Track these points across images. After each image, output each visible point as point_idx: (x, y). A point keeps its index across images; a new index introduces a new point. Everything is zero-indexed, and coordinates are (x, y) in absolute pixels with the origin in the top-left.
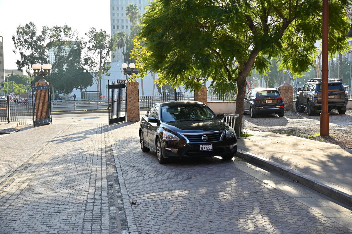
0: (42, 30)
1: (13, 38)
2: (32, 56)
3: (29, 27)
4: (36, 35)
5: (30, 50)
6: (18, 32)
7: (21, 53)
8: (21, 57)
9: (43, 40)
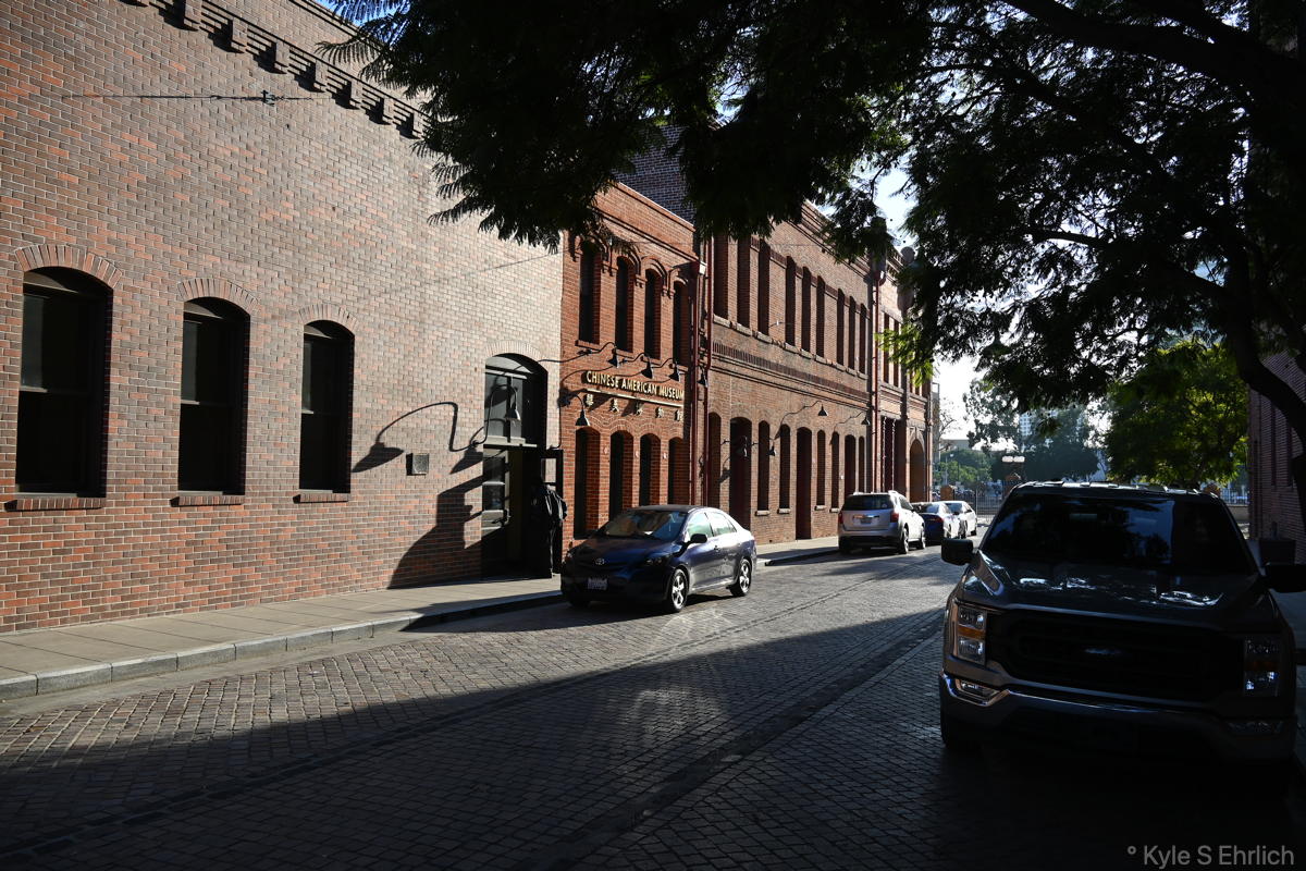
1: (965, 399)
2: (993, 424)
5: (991, 416)
6: (971, 388)
7: (977, 422)
8: (975, 426)
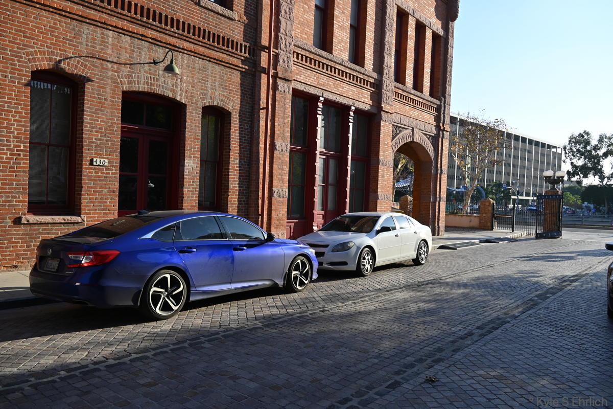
0: (598, 138)
1: (565, 148)
2: (584, 166)
3: (583, 137)
4: (591, 144)
6: (570, 141)
7: (572, 163)
9: (599, 149)
